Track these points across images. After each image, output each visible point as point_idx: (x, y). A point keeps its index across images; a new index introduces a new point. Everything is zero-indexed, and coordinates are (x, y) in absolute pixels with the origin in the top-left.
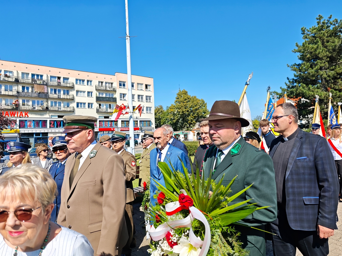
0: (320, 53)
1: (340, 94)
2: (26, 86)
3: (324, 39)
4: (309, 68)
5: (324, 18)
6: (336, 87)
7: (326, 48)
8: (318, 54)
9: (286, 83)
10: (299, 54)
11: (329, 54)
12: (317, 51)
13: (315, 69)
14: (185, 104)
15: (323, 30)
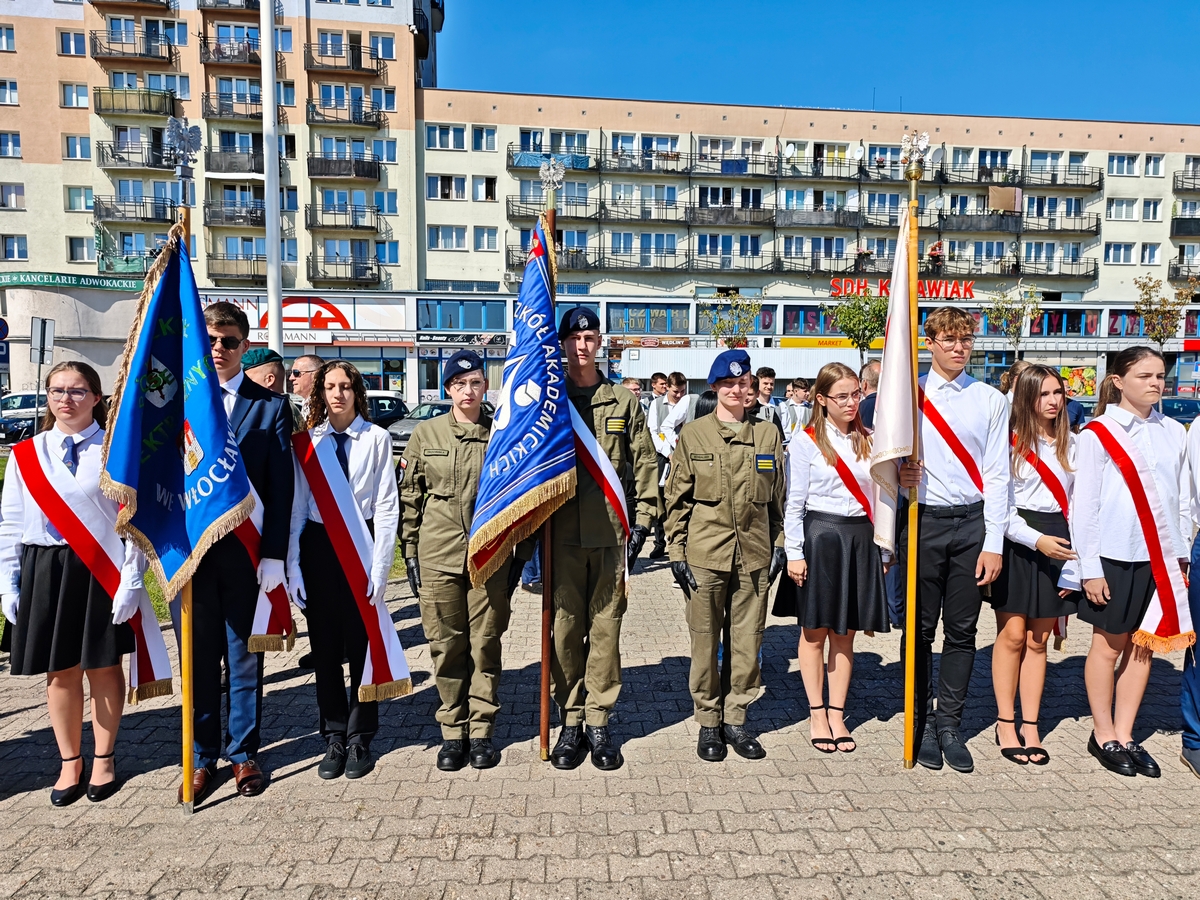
2: (961, 193)
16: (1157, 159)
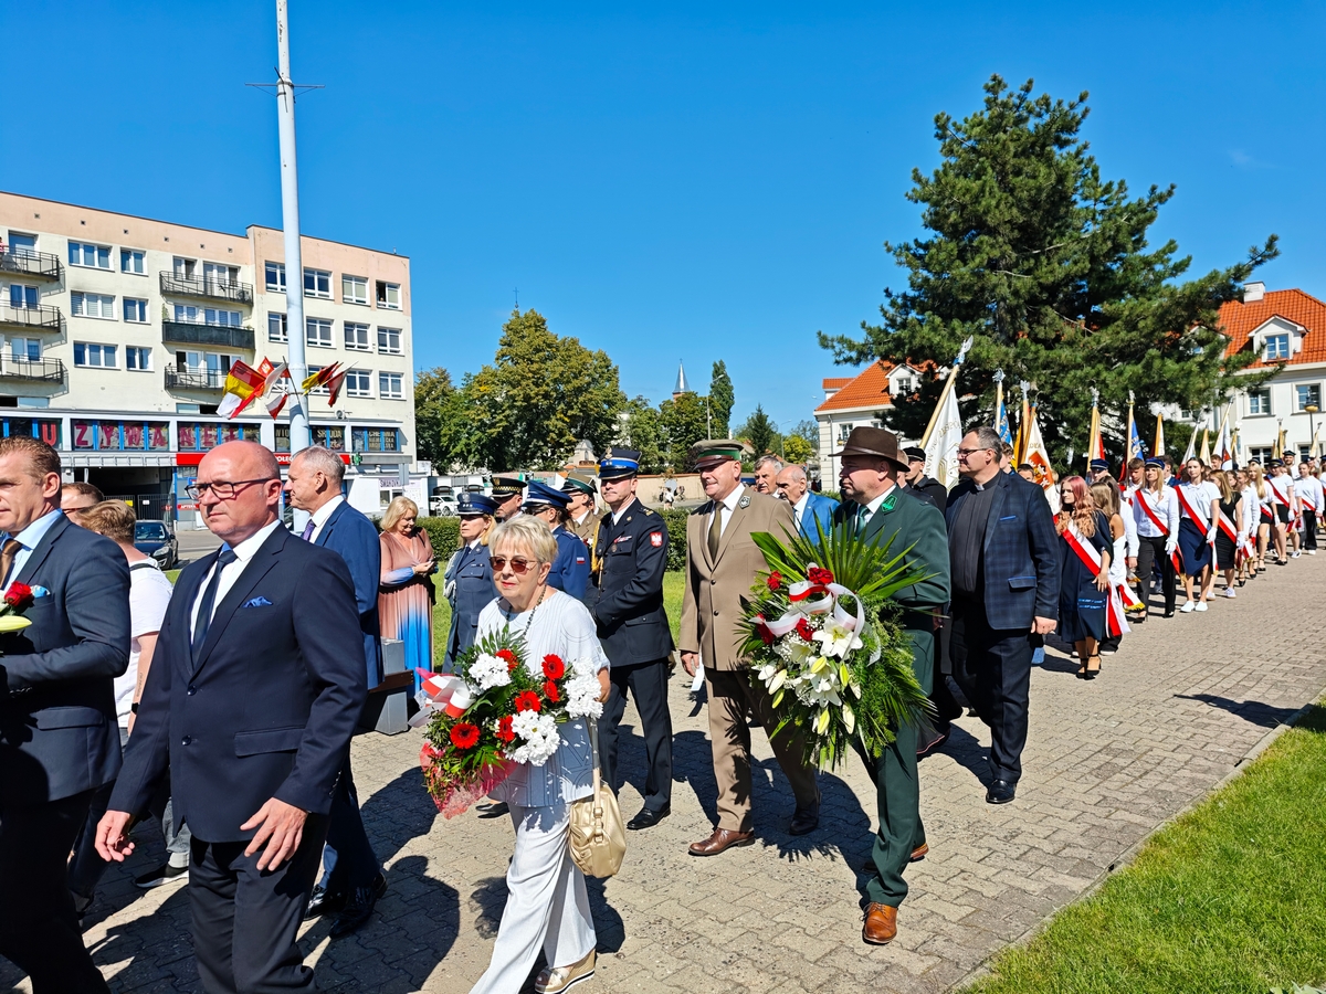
0: (989, 211)
1: (1048, 356)
3: (1005, 164)
4: (953, 262)
5: (1009, 86)
6: (1037, 331)
7: (1012, 195)
8: (986, 212)
9: (882, 310)
10: (925, 207)
11: (1018, 215)
12: (980, 203)
13: (972, 265)
14: (535, 366)
15: (1005, 132)
16: (139, 256)
